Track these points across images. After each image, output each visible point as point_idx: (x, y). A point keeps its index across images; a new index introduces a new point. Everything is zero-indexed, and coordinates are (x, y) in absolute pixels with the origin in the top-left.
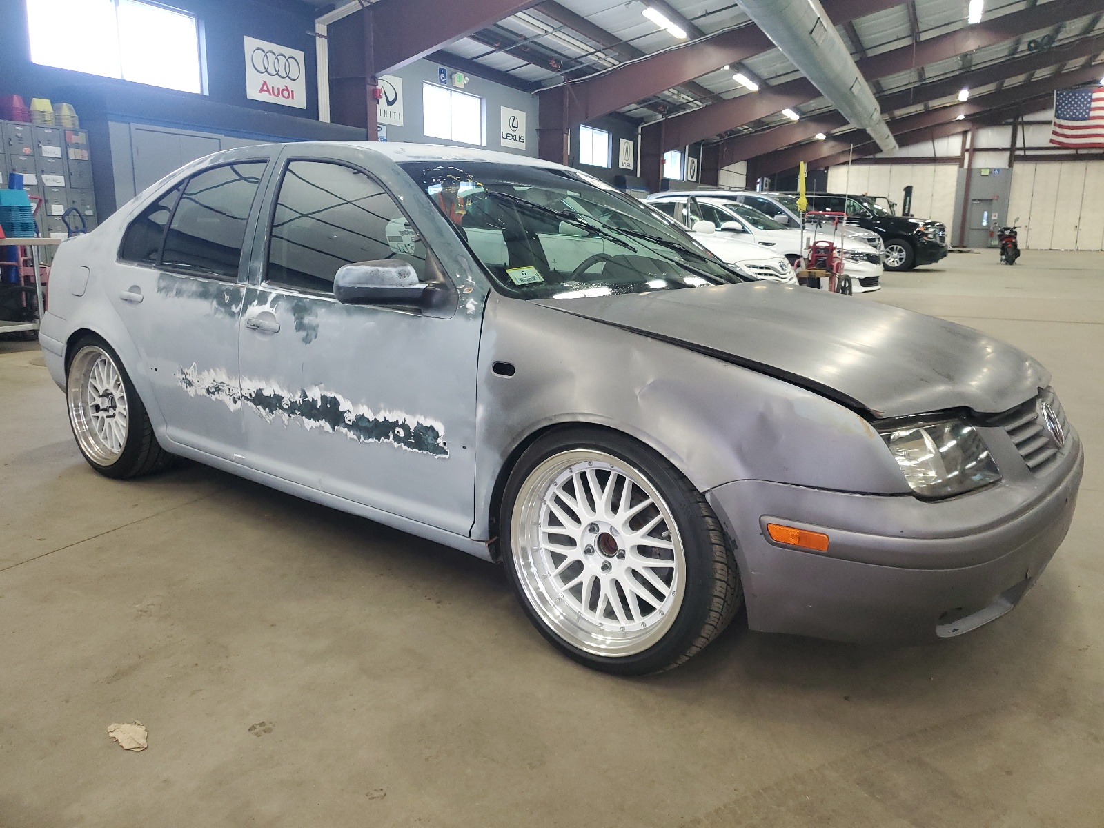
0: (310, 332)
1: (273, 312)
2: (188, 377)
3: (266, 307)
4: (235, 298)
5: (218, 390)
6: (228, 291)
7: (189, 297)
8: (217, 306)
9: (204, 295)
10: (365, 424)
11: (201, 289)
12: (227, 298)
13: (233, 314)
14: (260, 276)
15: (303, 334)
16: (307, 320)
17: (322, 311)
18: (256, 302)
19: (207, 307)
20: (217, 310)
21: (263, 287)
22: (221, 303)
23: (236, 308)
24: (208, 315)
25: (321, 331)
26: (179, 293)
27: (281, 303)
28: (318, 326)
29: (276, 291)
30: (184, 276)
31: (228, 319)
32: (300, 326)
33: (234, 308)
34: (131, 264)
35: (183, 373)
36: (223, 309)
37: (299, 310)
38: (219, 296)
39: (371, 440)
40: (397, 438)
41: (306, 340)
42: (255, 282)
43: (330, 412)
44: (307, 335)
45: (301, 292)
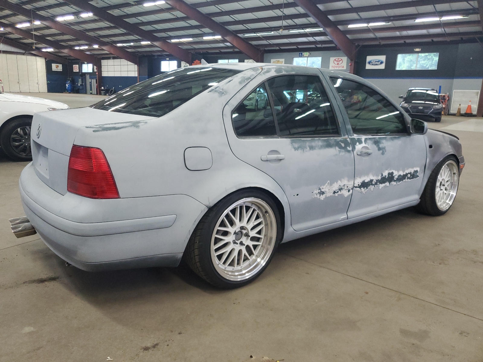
0: (383, 150)
1: (367, 146)
2: (322, 190)
3: (363, 145)
4: (347, 144)
5: (340, 189)
6: (342, 142)
7: (320, 149)
8: (339, 150)
9: (329, 146)
10: (400, 177)
11: (325, 143)
12: (343, 145)
13: (349, 151)
14: (352, 132)
15: (381, 152)
16: (381, 146)
17: (384, 141)
18: (358, 143)
19: (333, 151)
20: (340, 152)
21: (355, 136)
22: (341, 147)
23: (350, 148)
24: (336, 155)
25: (387, 148)
26: (312, 148)
27: (368, 141)
28: (385, 147)
29: (363, 137)
30: (310, 139)
31: (347, 155)
32: (379, 149)
33: (348, 148)
34: (258, 138)
35: (320, 189)
36: (343, 150)
37: (376, 143)
38: (338, 144)
39: (400, 182)
40: (408, 178)
41: (383, 154)
42: (351, 135)
43: (390, 178)
44: (383, 151)
45: (372, 136)
